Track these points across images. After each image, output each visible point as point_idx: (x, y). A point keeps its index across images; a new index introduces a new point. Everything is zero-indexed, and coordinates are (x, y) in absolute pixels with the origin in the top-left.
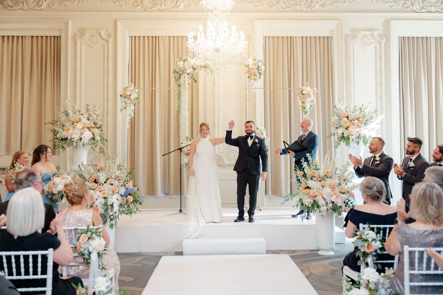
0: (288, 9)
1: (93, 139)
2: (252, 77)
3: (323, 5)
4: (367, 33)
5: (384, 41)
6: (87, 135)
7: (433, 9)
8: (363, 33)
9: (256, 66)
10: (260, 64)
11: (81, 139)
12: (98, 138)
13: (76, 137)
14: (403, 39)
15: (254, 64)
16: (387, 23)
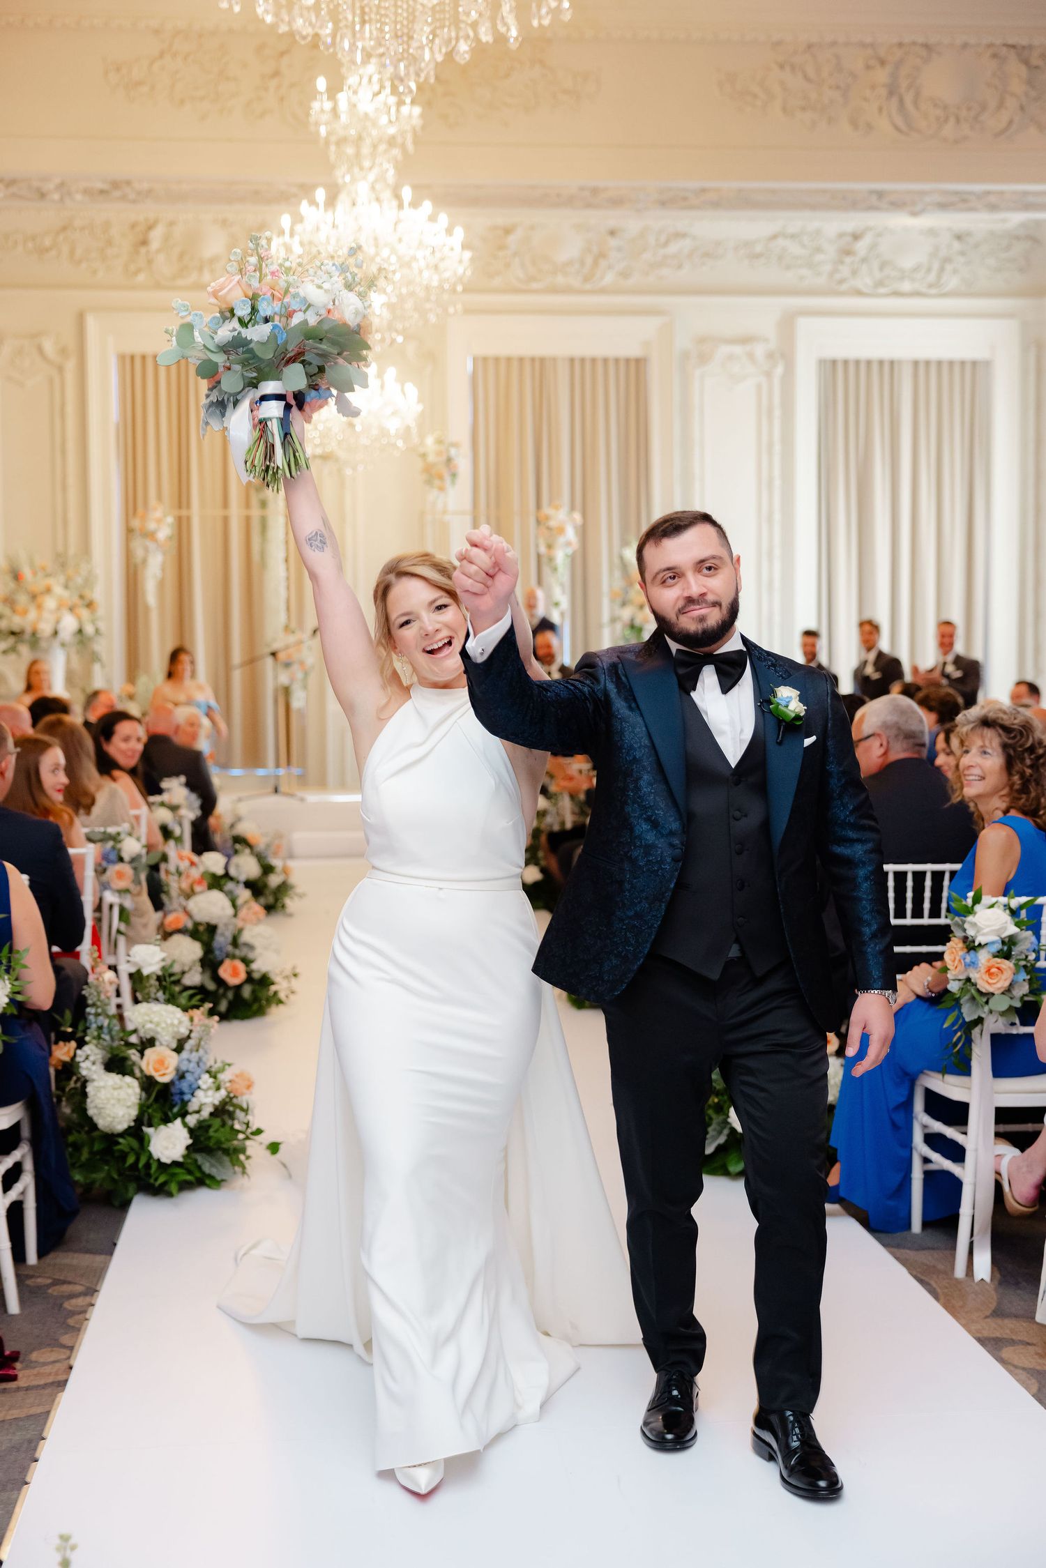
0: (535, 286)
1: (80, 631)
2: (437, 482)
3: (625, 274)
4: (738, 350)
5: (779, 370)
6: (69, 624)
7: (906, 286)
8: (724, 350)
9: (444, 458)
10: (453, 451)
11: (56, 633)
12: (89, 629)
13: (45, 628)
14: (831, 369)
15: (439, 453)
16: (787, 324)
